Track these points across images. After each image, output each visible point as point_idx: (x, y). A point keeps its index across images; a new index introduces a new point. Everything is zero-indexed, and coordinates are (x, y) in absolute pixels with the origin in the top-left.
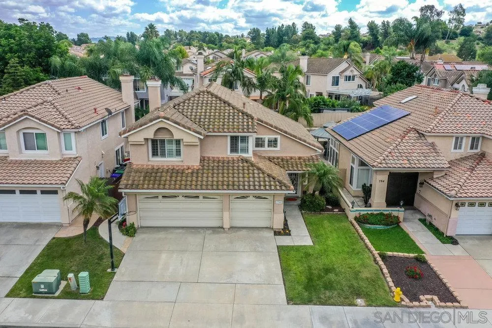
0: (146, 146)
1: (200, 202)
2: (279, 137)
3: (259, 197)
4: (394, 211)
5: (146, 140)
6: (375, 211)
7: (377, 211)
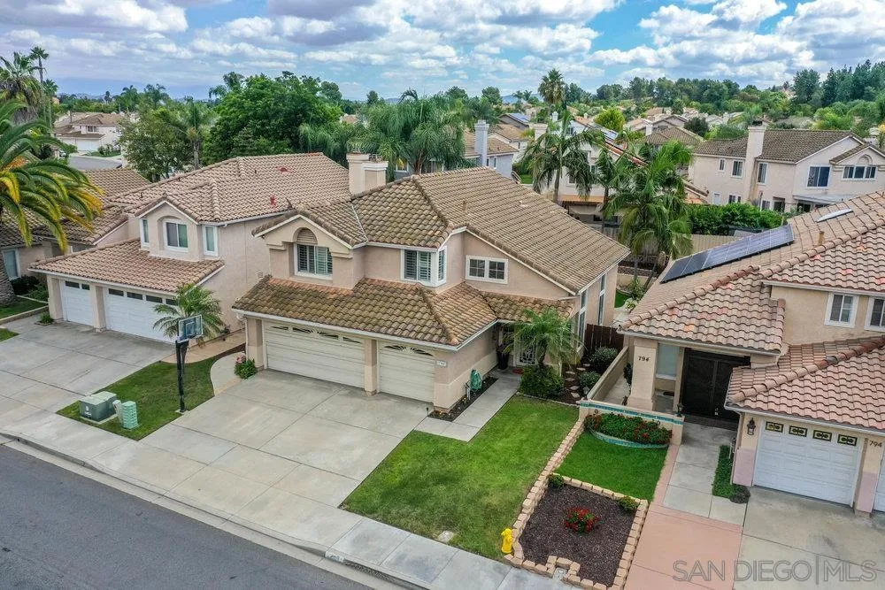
1: (340, 344)
2: (506, 262)
3: (420, 352)
4: (666, 419)
5: (288, 244)
6: (627, 412)
7: (631, 412)
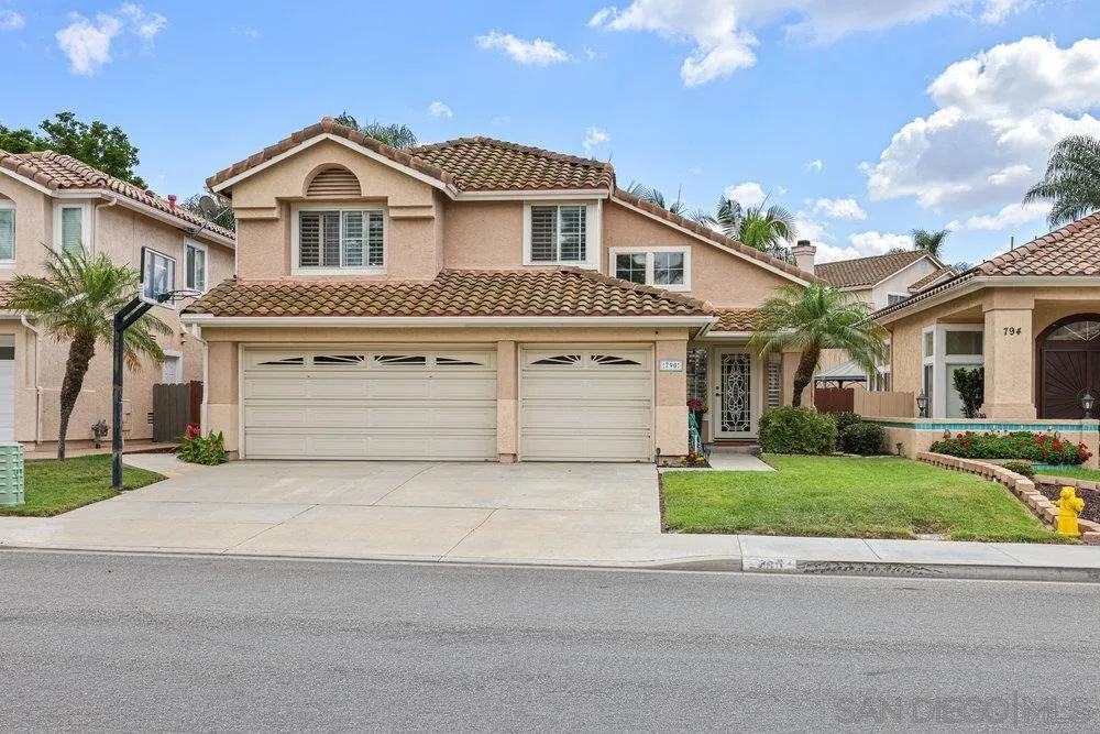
0: (281, 226)
1: (428, 375)
2: (687, 250)
3: (611, 360)
5: (286, 204)
6: (1000, 427)
